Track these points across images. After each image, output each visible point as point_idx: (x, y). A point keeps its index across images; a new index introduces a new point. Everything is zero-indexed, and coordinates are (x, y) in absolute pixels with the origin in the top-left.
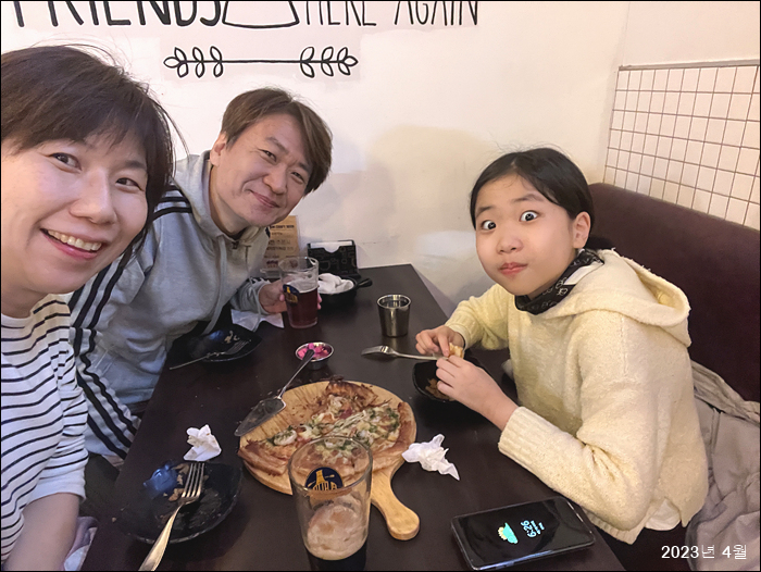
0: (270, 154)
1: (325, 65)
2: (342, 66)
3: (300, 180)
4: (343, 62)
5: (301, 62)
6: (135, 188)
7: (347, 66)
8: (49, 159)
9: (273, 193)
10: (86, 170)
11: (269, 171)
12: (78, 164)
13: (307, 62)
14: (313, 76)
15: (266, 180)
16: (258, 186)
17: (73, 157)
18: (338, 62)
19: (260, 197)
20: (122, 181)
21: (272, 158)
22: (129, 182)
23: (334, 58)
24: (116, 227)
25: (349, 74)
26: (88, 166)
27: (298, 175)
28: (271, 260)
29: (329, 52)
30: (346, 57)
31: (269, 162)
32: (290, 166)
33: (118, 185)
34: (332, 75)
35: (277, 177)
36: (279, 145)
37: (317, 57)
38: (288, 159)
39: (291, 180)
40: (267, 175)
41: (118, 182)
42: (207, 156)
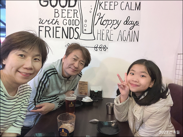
0: (75, 59)
1: (100, 48)
2: (104, 49)
3: (82, 65)
4: (104, 48)
5: (95, 47)
6: (38, 61)
7: (105, 49)
8: (18, 56)
9: (75, 68)
10: (27, 58)
11: (75, 63)
12: (25, 56)
13: (96, 48)
14: (97, 51)
15: (74, 65)
16: (72, 67)
17: (24, 55)
18: (103, 48)
19: (72, 69)
20: (35, 59)
21: (75, 60)
22: (37, 59)
23: (102, 47)
24: (34, 70)
25: (105, 51)
26: (27, 57)
27: (81, 63)
28: (81, 92)
29: (101, 46)
30: (105, 47)
31: (75, 61)
32: (79, 61)
33: (34, 60)
34: (101, 51)
35: (76, 64)
36: (77, 57)
37: (98, 47)
38: (79, 60)
39: (80, 65)
40: (74, 64)
41: (34, 59)
42: (62, 60)
